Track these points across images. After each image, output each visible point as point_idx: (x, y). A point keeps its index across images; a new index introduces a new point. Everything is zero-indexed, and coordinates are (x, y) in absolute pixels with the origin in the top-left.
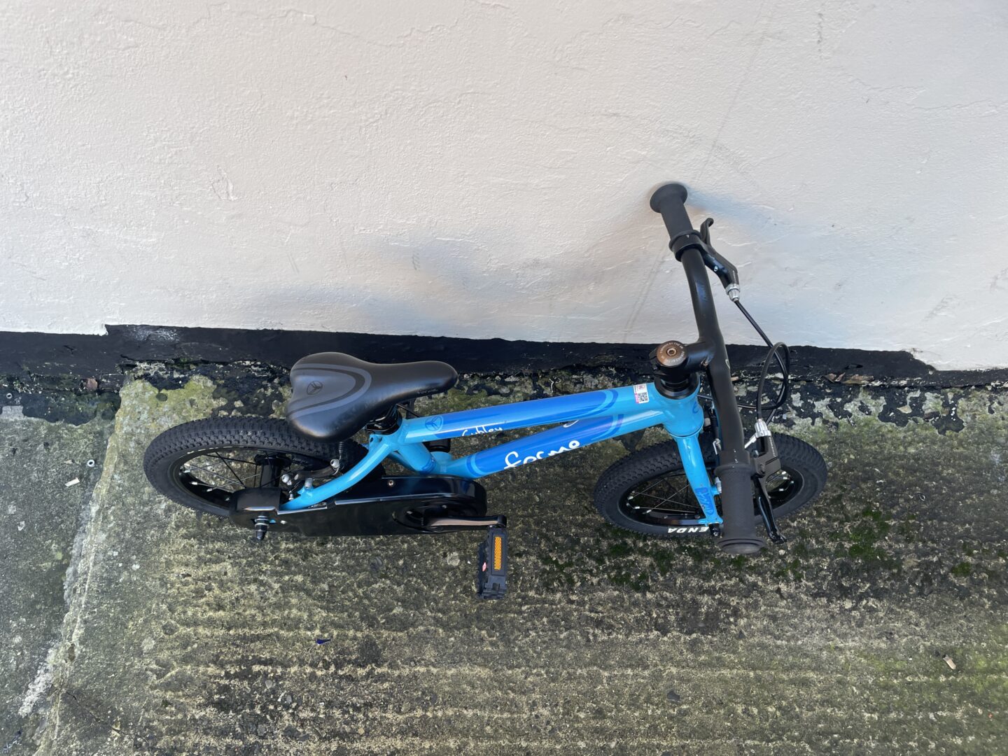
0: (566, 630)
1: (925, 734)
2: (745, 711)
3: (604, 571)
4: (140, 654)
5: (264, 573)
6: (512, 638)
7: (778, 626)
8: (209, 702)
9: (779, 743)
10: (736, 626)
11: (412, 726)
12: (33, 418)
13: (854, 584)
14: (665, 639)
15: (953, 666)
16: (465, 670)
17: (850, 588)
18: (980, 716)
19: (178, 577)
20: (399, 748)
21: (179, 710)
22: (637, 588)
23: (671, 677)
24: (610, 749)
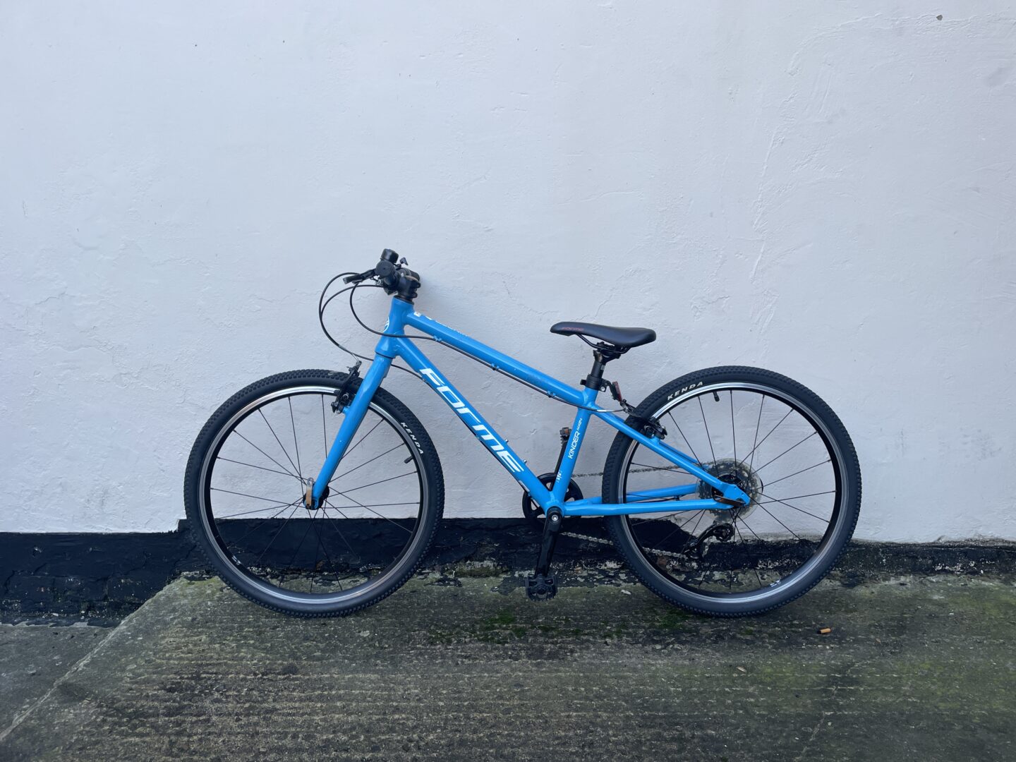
0: (441, 660)
1: (722, 697)
3: (475, 637)
4: (124, 671)
6: (399, 665)
7: (604, 657)
8: (164, 688)
9: (602, 702)
10: (571, 655)
11: (310, 698)
12: (92, 627)
13: (663, 639)
14: (516, 662)
15: (743, 670)
16: (360, 676)
17: (661, 641)
18: (769, 691)
19: (167, 642)
20: (296, 706)
21: (137, 692)
22: (499, 642)
23: (518, 677)
24: (464, 706)
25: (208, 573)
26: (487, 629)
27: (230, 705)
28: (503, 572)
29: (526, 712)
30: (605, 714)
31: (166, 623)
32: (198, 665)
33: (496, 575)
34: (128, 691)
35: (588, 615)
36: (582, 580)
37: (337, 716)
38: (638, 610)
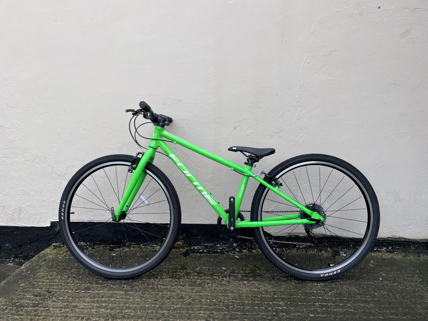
0: (152, 285)
1: (268, 306)
2: (204, 301)
3: (168, 276)
4: (19, 286)
5: (64, 274)
6: (133, 287)
7: (221, 286)
9: (215, 307)
10: (207, 285)
11: (93, 302)
13: (248, 279)
14: (183, 288)
16: (116, 292)
17: (247, 279)
19: (39, 274)
20: (86, 305)
22: (178, 279)
23: (182, 294)
24: (156, 307)
25: (63, 244)
26: (175, 272)
27: (59, 303)
28: (187, 247)
29: (182, 310)
30: (216, 313)
31: (41, 266)
32: (50, 285)
33: (183, 248)
34: (19, 296)
35: (218, 267)
36: (219, 251)
37: (102, 310)
38: (241, 265)
